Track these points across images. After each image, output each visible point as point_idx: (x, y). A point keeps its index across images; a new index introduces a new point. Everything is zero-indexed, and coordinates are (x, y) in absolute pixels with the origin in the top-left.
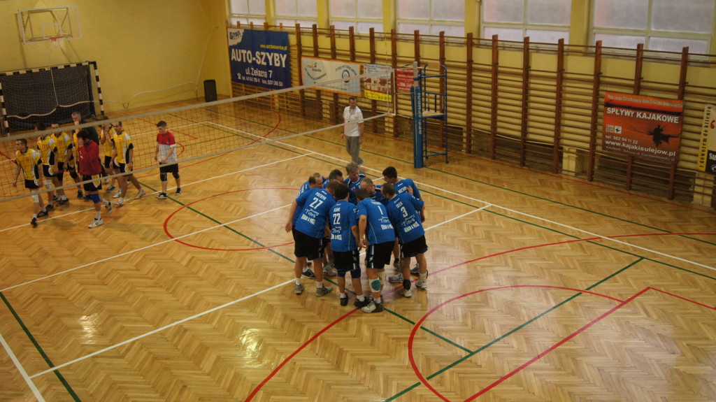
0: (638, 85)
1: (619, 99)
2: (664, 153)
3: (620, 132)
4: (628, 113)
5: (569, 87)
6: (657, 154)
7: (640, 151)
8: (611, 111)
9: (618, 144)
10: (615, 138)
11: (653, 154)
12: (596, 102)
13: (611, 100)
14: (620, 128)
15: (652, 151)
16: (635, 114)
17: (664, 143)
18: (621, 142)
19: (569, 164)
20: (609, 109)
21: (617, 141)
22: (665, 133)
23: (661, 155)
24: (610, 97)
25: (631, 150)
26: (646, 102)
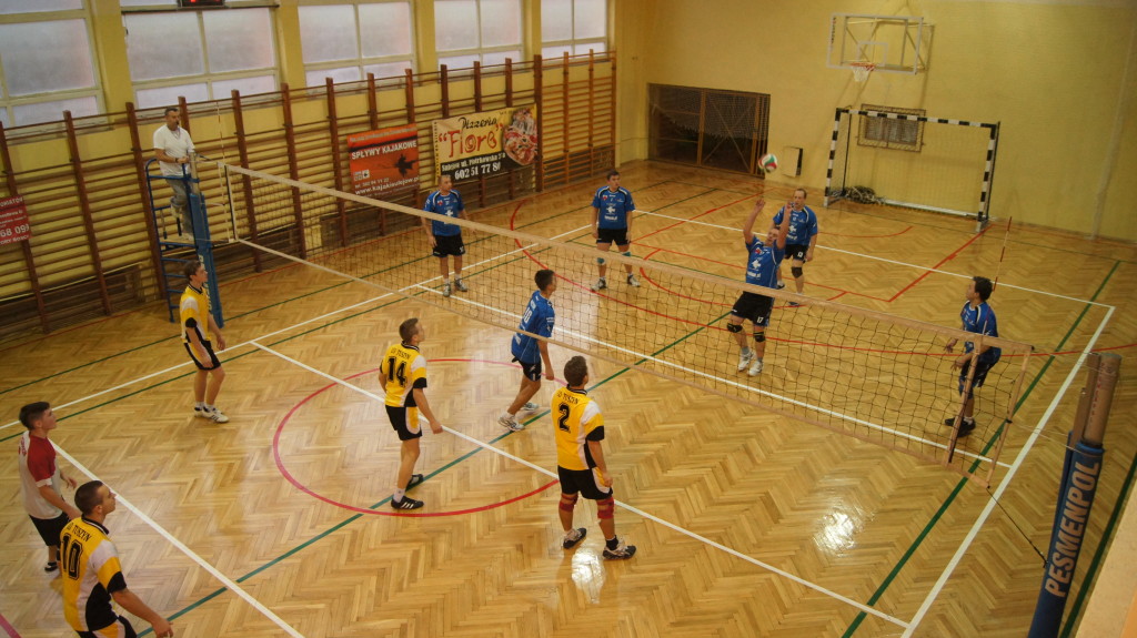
0: (373, 119)
1: (361, 139)
2: (411, 180)
3: (368, 176)
4: (372, 152)
5: (300, 143)
6: (406, 185)
7: (392, 188)
8: (355, 155)
9: (368, 190)
10: (365, 184)
11: (401, 186)
12: (335, 152)
13: (354, 144)
14: (367, 172)
15: (400, 183)
16: (381, 151)
17: (409, 171)
18: (371, 186)
19: (313, 239)
20: (353, 154)
21: (367, 187)
22: (406, 161)
23: (410, 184)
24: (352, 140)
25: (384, 190)
26: (387, 134)
